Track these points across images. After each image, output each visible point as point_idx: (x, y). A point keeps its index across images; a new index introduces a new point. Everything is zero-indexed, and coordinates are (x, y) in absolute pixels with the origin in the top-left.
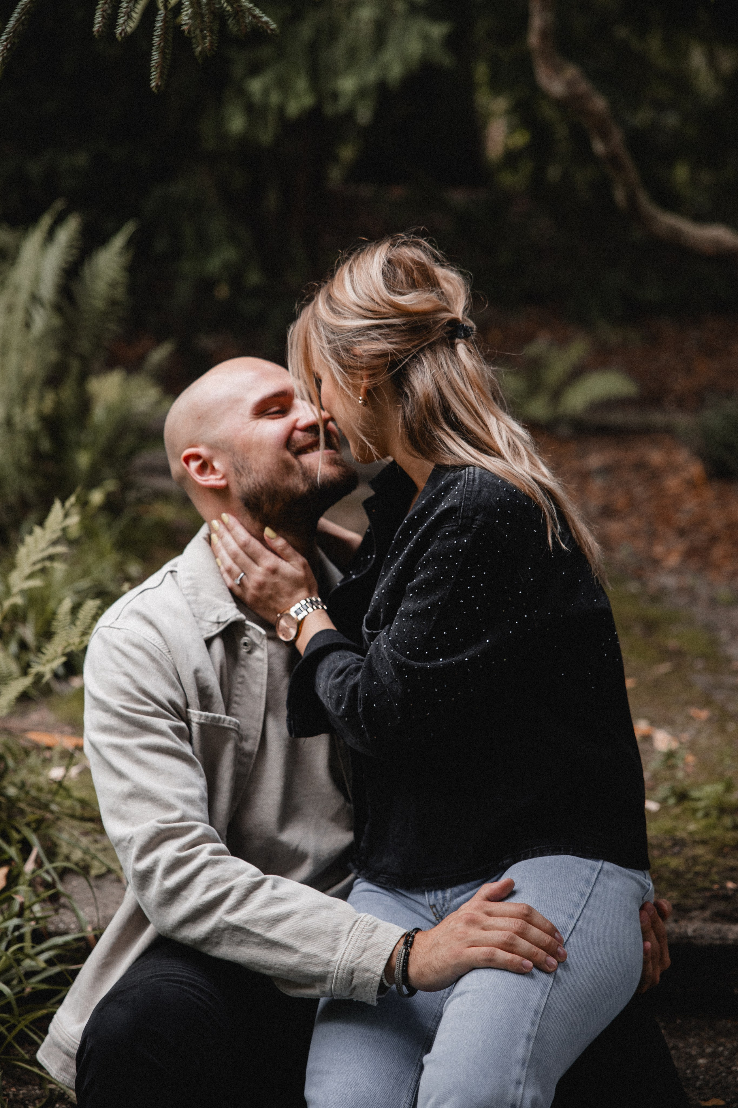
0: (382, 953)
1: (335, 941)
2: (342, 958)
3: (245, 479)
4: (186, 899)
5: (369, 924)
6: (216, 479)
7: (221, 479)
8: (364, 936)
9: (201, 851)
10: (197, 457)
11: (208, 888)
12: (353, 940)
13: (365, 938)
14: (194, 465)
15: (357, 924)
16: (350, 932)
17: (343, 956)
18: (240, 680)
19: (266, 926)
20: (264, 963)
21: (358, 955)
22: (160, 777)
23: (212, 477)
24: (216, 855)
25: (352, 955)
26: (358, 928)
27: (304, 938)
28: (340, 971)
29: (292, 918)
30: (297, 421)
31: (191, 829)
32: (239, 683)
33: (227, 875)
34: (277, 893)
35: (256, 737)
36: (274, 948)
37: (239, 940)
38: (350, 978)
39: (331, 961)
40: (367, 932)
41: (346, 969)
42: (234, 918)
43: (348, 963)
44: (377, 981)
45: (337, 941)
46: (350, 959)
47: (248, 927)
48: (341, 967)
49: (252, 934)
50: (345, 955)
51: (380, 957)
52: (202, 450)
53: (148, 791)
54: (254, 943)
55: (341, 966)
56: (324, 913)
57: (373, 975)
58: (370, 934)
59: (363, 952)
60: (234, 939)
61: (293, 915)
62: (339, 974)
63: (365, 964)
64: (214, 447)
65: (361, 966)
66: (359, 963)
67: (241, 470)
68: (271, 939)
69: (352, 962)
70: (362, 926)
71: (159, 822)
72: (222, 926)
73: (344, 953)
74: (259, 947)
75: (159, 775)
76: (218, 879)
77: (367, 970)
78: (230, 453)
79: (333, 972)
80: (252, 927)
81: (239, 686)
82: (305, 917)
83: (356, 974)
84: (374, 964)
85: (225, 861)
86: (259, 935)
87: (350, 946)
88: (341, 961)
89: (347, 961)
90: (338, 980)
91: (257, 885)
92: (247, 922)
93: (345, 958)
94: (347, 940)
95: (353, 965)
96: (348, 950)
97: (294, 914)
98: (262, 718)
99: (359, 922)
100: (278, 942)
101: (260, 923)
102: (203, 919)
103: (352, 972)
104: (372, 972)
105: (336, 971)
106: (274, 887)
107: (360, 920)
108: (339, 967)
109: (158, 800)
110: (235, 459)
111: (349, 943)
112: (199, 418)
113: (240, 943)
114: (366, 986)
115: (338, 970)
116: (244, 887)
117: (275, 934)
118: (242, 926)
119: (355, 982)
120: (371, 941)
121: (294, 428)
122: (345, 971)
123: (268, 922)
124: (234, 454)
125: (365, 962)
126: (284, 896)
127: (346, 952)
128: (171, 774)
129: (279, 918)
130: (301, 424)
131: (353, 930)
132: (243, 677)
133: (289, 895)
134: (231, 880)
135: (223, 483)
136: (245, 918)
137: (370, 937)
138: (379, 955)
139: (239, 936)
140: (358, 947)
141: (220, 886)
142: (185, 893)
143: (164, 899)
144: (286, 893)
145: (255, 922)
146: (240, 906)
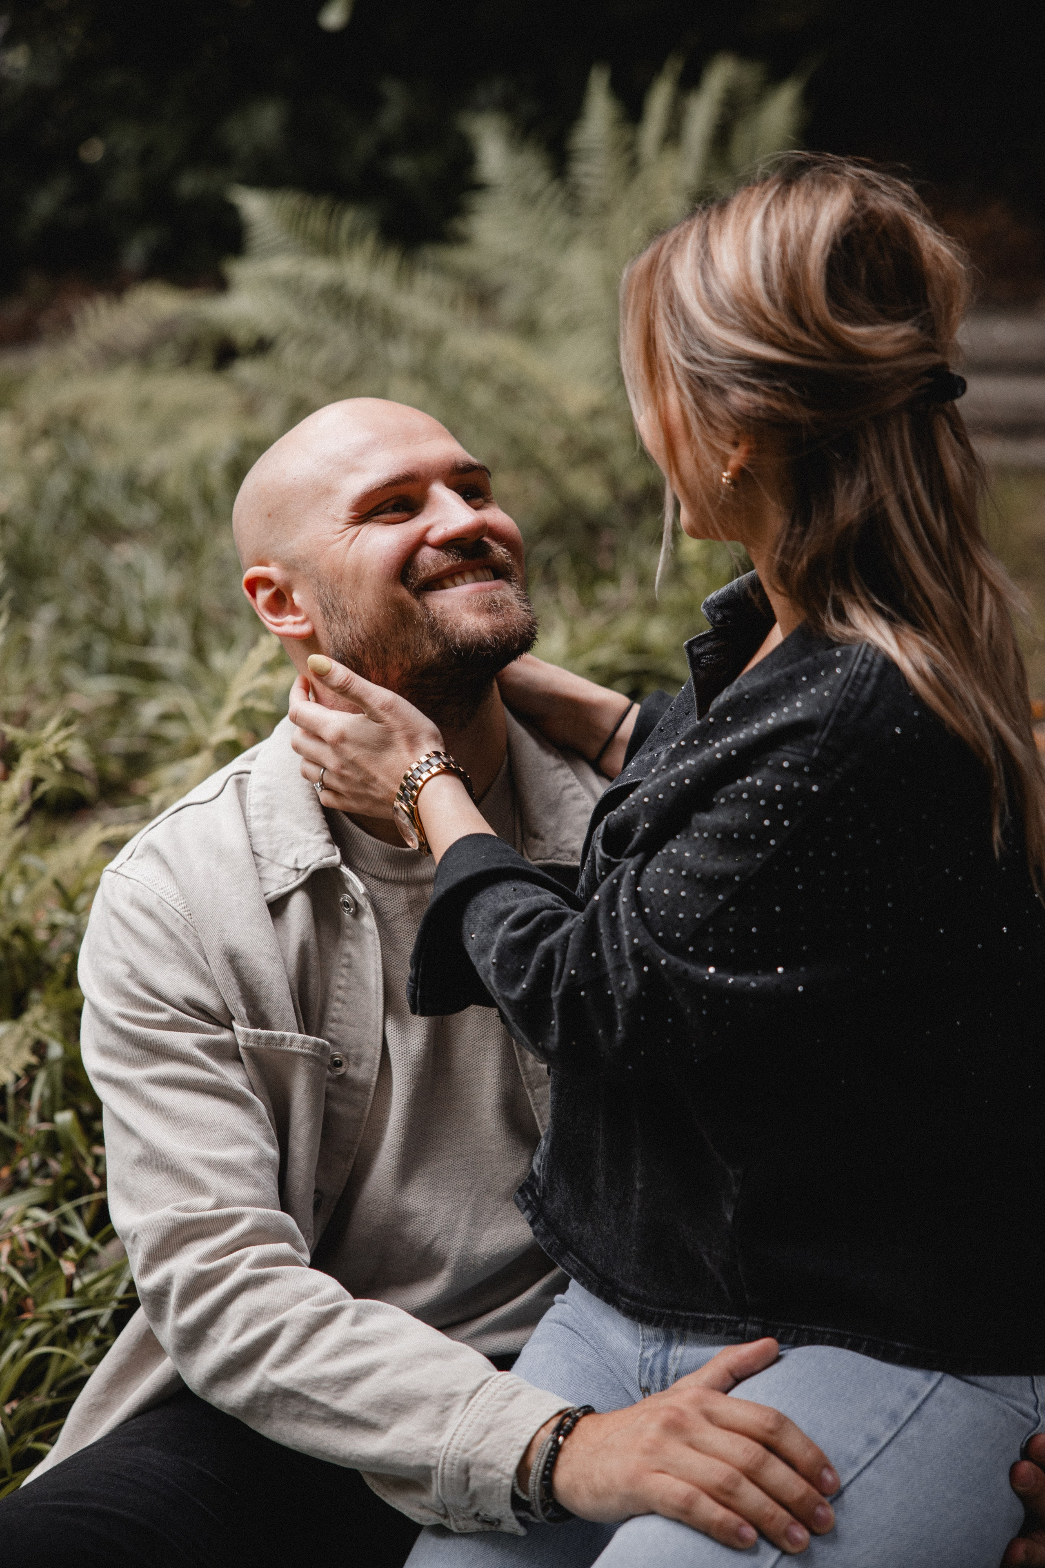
0: (517, 1437)
1: (442, 1412)
2: (450, 1444)
3: (337, 627)
4: (216, 1341)
5: (506, 1387)
6: (295, 623)
7: (303, 622)
8: (493, 1405)
9: (241, 1259)
10: (267, 582)
11: (246, 1325)
12: (472, 1412)
13: (493, 1409)
14: (263, 595)
15: (486, 1385)
16: (471, 1398)
17: (452, 1439)
18: (345, 961)
19: (334, 1389)
20: (334, 1453)
21: (477, 1438)
22: (185, 1131)
23: (290, 618)
24: (265, 1267)
25: (466, 1438)
26: (485, 1392)
27: (395, 1410)
28: (447, 1466)
29: (377, 1373)
30: (428, 529)
31: (233, 1220)
32: (344, 966)
33: (279, 1300)
34: (359, 1331)
35: (375, 1059)
36: (348, 1427)
37: (296, 1411)
38: (464, 1478)
39: (433, 1449)
40: (499, 1399)
41: (456, 1462)
42: (284, 1377)
43: (460, 1452)
44: (507, 1486)
45: (448, 1413)
46: (461, 1446)
47: (306, 1391)
48: (449, 1459)
49: (314, 1403)
50: (456, 1437)
51: (513, 1443)
52: (273, 571)
53: (163, 1156)
54: (319, 1418)
55: (447, 1456)
56: (433, 1365)
57: (499, 1475)
58: (503, 1403)
59: (487, 1432)
60: (289, 1409)
61: (379, 1369)
62: (446, 1471)
63: (487, 1455)
64: (290, 566)
65: (480, 1458)
66: (477, 1453)
67: (331, 610)
68: (343, 1413)
69: (466, 1451)
70: (492, 1390)
71: (178, 1209)
72: (266, 1389)
73: (455, 1434)
74: (327, 1425)
75: (183, 1127)
76: (263, 1309)
77: (489, 1466)
78: (314, 581)
79: (436, 1468)
80: (313, 1391)
81: (344, 971)
82: (398, 1372)
83: (473, 1472)
84: (501, 1456)
85: (278, 1277)
86: (323, 1406)
87: (466, 1422)
88: (448, 1449)
89: (457, 1449)
90: (446, 1481)
91: (327, 1318)
92: (304, 1383)
93: (454, 1443)
94: (463, 1411)
95: (467, 1455)
96: (462, 1430)
97: (379, 1366)
98: (381, 1027)
99: (489, 1382)
100: (354, 1418)
101: (325, 1385)
102: (241, 1375)
103: (466, 1469)
104: (498, 1471)
105: (440, 1466)
106: (356, 1321)
107: (491, 1380)
108: (445, 1458)
109: (178, 1171)
110: (321, 591)
111: (465, 1417)
112: (269, 515)
113: (299, 1417)
114: (491, 1493)
115: (444, 1464)
116: (302, 1323)
117: (348, 1403)
118: (295, 1389)
119: (474, 1484)
120: (504, 1414)
121: (421, 542)
122: (455, 1467)
123: (337, 1383)
124: (319, 583)
125: (487, 1451)
126: (370, 1338)
127: (458, 1433)
128: (202, 1125)
129: (354, 1375)
130: (434, 535)
131: (477, 1396)
132: (349, 956)
133: (380, 1335)
134: (285, 1310)
135: (305, 629)
136: (301, 1376)
137: (502, 1408)
138: (512, 1440)
139: (295, 1407)
140: (480, 1425)
141: (268, 1320)
142: (212, 1332)
143: (184, 1341)
144: (377, 1332)
145: (318, 1383)
146: (296, 1355)
